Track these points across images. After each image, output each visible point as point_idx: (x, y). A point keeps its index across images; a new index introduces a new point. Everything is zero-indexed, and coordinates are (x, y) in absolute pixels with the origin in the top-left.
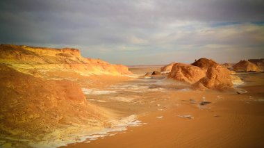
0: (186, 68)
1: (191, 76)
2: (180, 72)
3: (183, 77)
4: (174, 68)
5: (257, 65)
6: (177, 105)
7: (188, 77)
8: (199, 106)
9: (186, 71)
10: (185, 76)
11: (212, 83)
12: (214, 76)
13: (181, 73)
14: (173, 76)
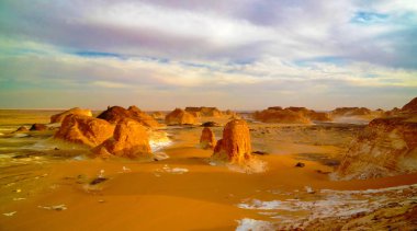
0: (85, 122)
1: (93, 134)
2: (76, 128)
3: (81, 137)
4: (66, 122)
5: (195, 116)
6: (53, 187)
7: (89, 137)
8: (87, 187)
9: (86, 127)
10: (85, 134)
11: (120, 147)
12: (123, 137)
13: (77, 130)
14: (63, 134)
